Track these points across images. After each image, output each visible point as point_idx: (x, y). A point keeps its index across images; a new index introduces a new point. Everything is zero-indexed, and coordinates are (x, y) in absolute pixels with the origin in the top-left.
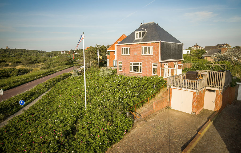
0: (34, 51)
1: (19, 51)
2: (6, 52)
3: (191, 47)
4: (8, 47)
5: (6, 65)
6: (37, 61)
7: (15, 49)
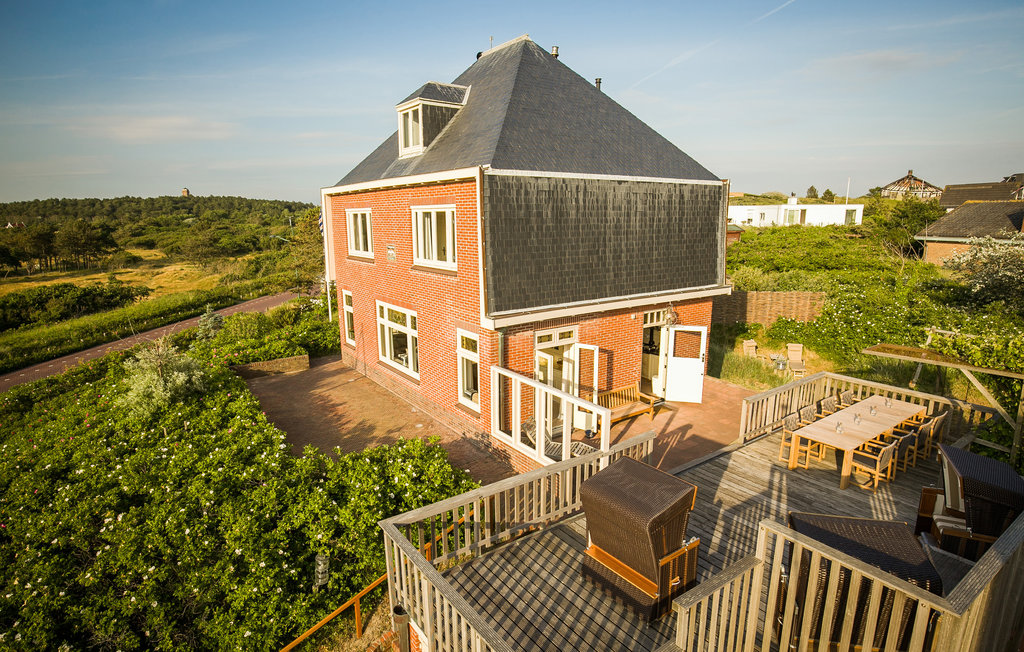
0: (271, 202)
1: (219, 205)
2: (178, 209)
3: (885, 188)
4: (188, 191)
5: (128, 262)
6: (254, 244)
7: (211, 199)
